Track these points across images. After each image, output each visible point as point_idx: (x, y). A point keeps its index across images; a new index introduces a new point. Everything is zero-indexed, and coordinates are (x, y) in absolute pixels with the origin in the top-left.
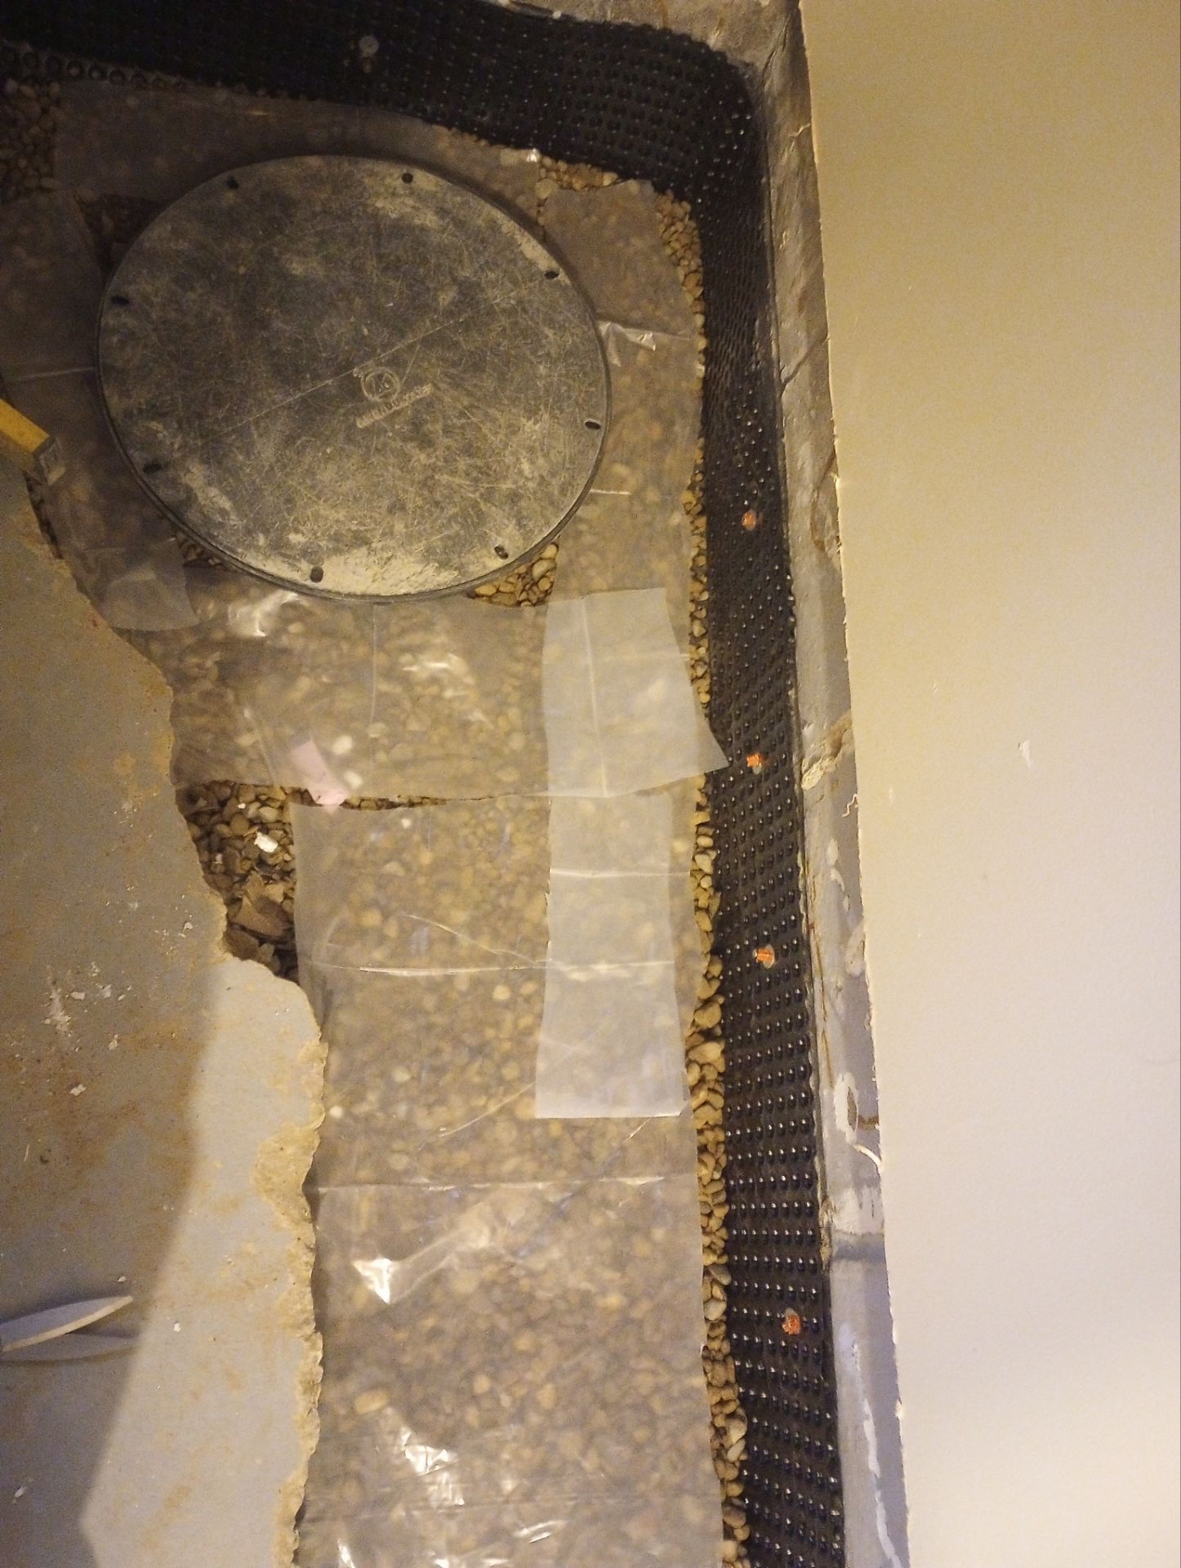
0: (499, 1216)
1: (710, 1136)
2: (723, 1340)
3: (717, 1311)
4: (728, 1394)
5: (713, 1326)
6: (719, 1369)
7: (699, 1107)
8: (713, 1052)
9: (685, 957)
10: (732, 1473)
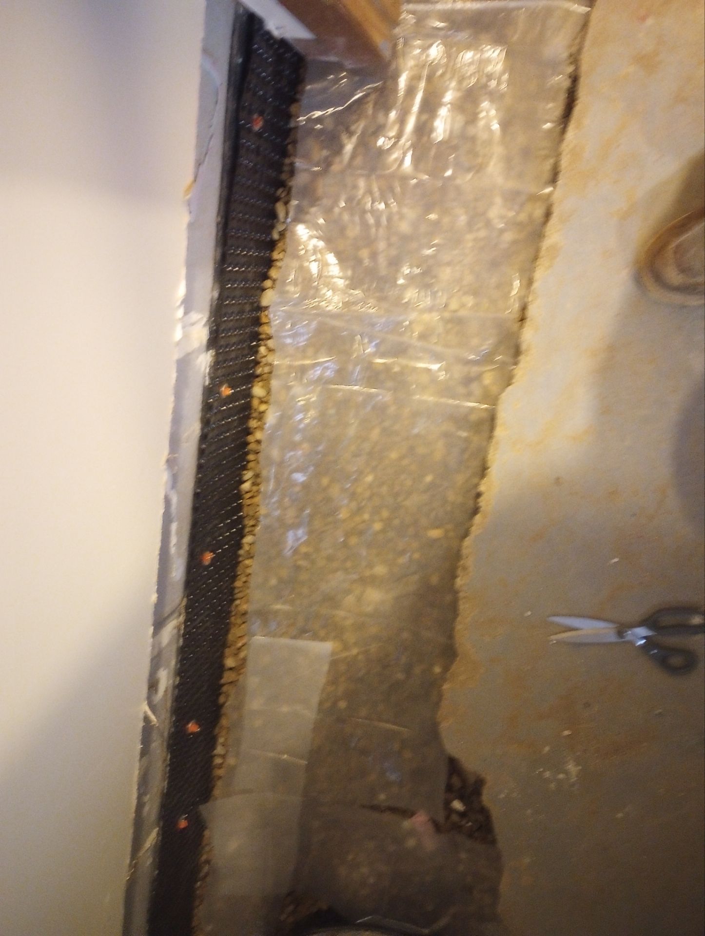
0: (359, 599)
1: (239, 621)
2: (248, 524)
3: (248, 539)
4: (249, 502)
5: (251, 533)
6: (251, 513)
7: (244, 635)
8: (230, 662)
9: (239, 707)
10: (251, 465)
